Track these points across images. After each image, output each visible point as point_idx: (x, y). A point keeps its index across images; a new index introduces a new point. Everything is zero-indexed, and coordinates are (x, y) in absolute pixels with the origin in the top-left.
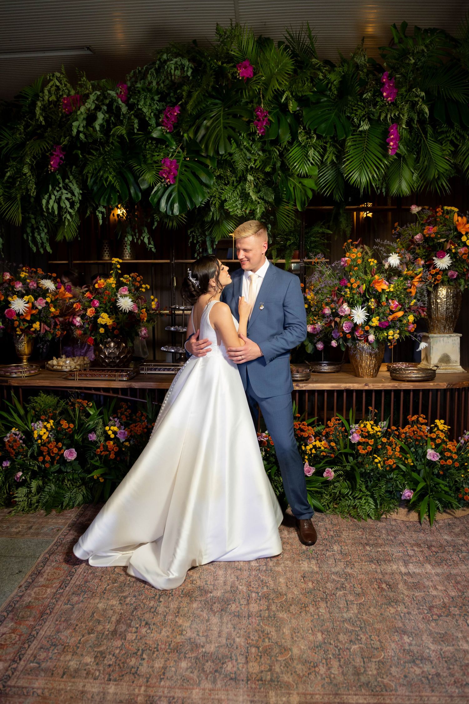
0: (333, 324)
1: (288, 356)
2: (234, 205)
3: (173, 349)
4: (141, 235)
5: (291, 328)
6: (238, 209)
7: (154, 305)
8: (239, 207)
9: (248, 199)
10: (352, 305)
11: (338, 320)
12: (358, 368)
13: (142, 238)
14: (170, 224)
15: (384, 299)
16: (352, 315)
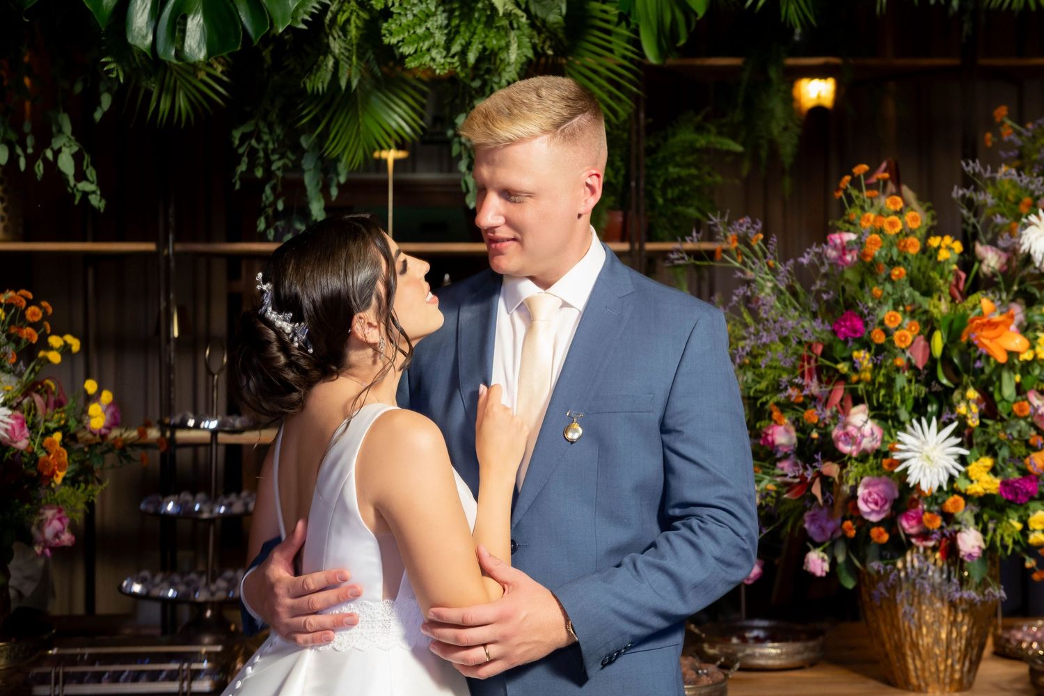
0: (816, 490)
1: (679, 638)
2: (420, 31)
3: (172, 585)
4: (44, 139)
5: (694, 522)
6: (434, 45)
7: (97, 417)
8: (440, 37)
9: (472, 10)
10: (885, 416)
11: (832, 469)
12: (904, 655)
13: (49, 154)
14: (165, 105)
15: (1008, 391)
16: (897, 456)
